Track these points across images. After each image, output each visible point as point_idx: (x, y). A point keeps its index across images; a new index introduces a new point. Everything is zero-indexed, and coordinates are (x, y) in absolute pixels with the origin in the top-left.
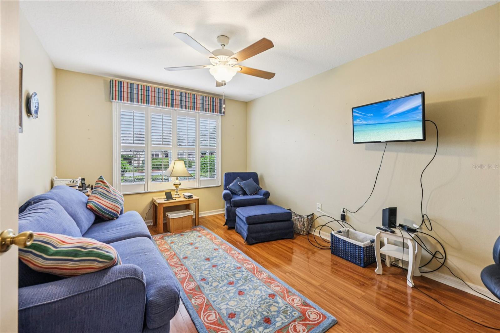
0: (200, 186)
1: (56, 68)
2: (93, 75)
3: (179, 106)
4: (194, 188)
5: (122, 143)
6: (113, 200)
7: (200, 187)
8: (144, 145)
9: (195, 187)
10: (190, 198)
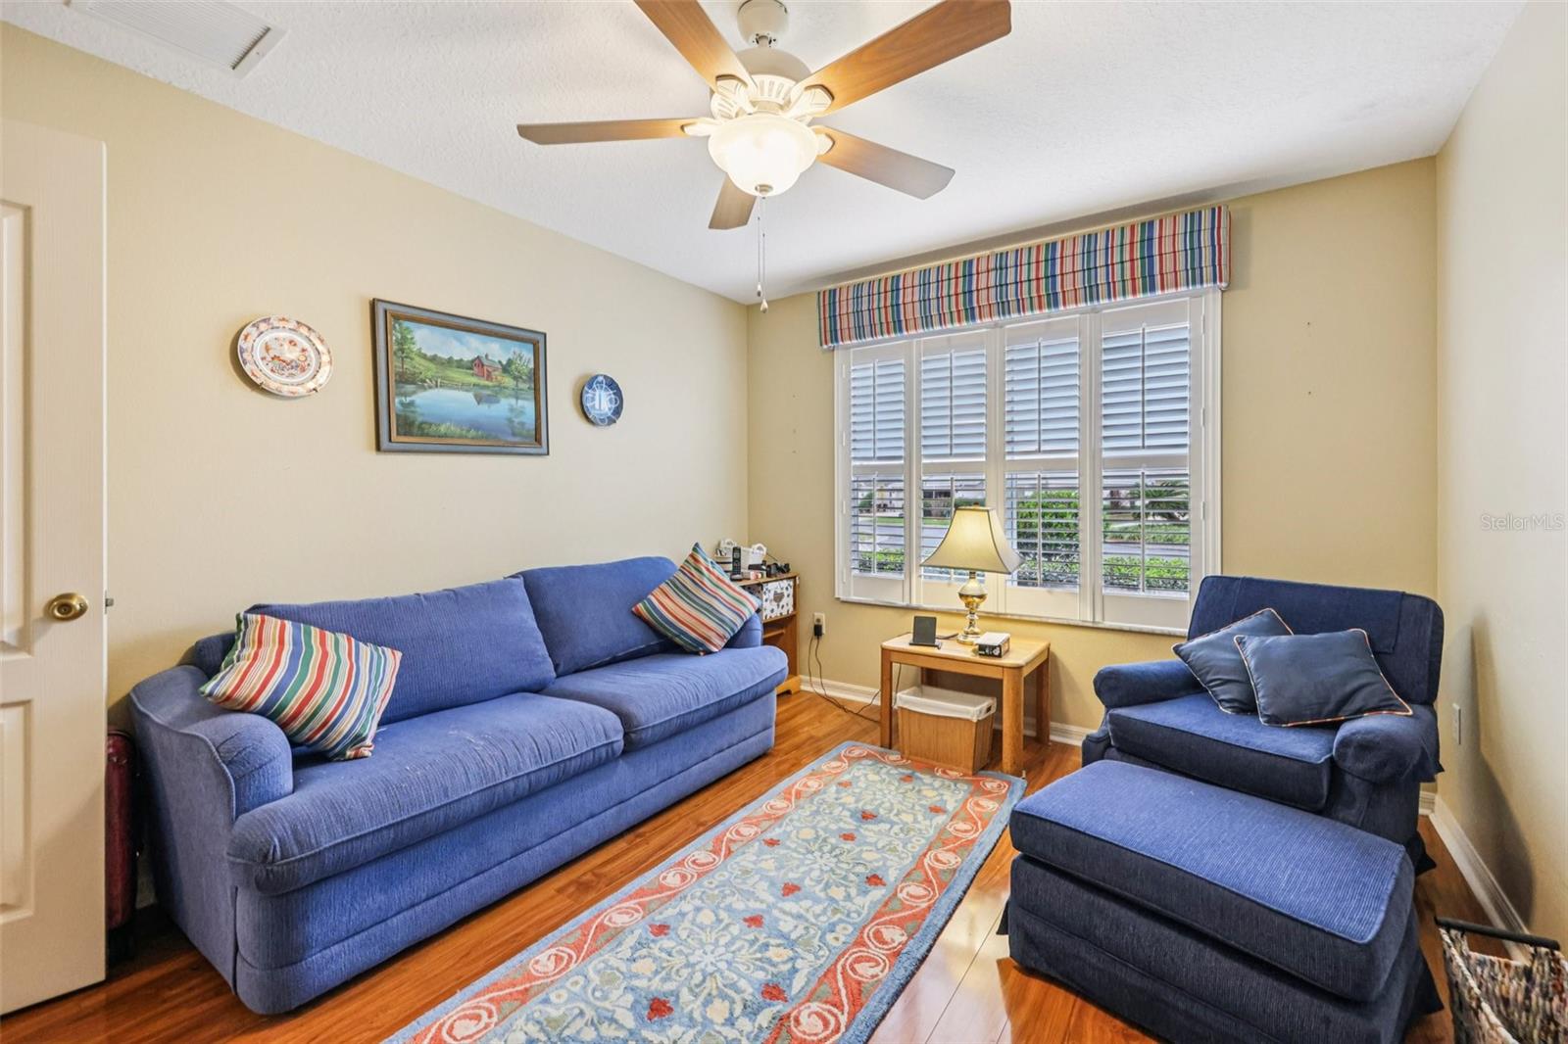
0: (1098, 619)
1: (746, 303)
2: (793, 297)
3: (994, 308)
4: (1072, 623)
5: (855, 458)
6: (702, 607)
7: (1100, 626)
8: (902, 462)
9: (1076, 619)
10: (986, 655)
